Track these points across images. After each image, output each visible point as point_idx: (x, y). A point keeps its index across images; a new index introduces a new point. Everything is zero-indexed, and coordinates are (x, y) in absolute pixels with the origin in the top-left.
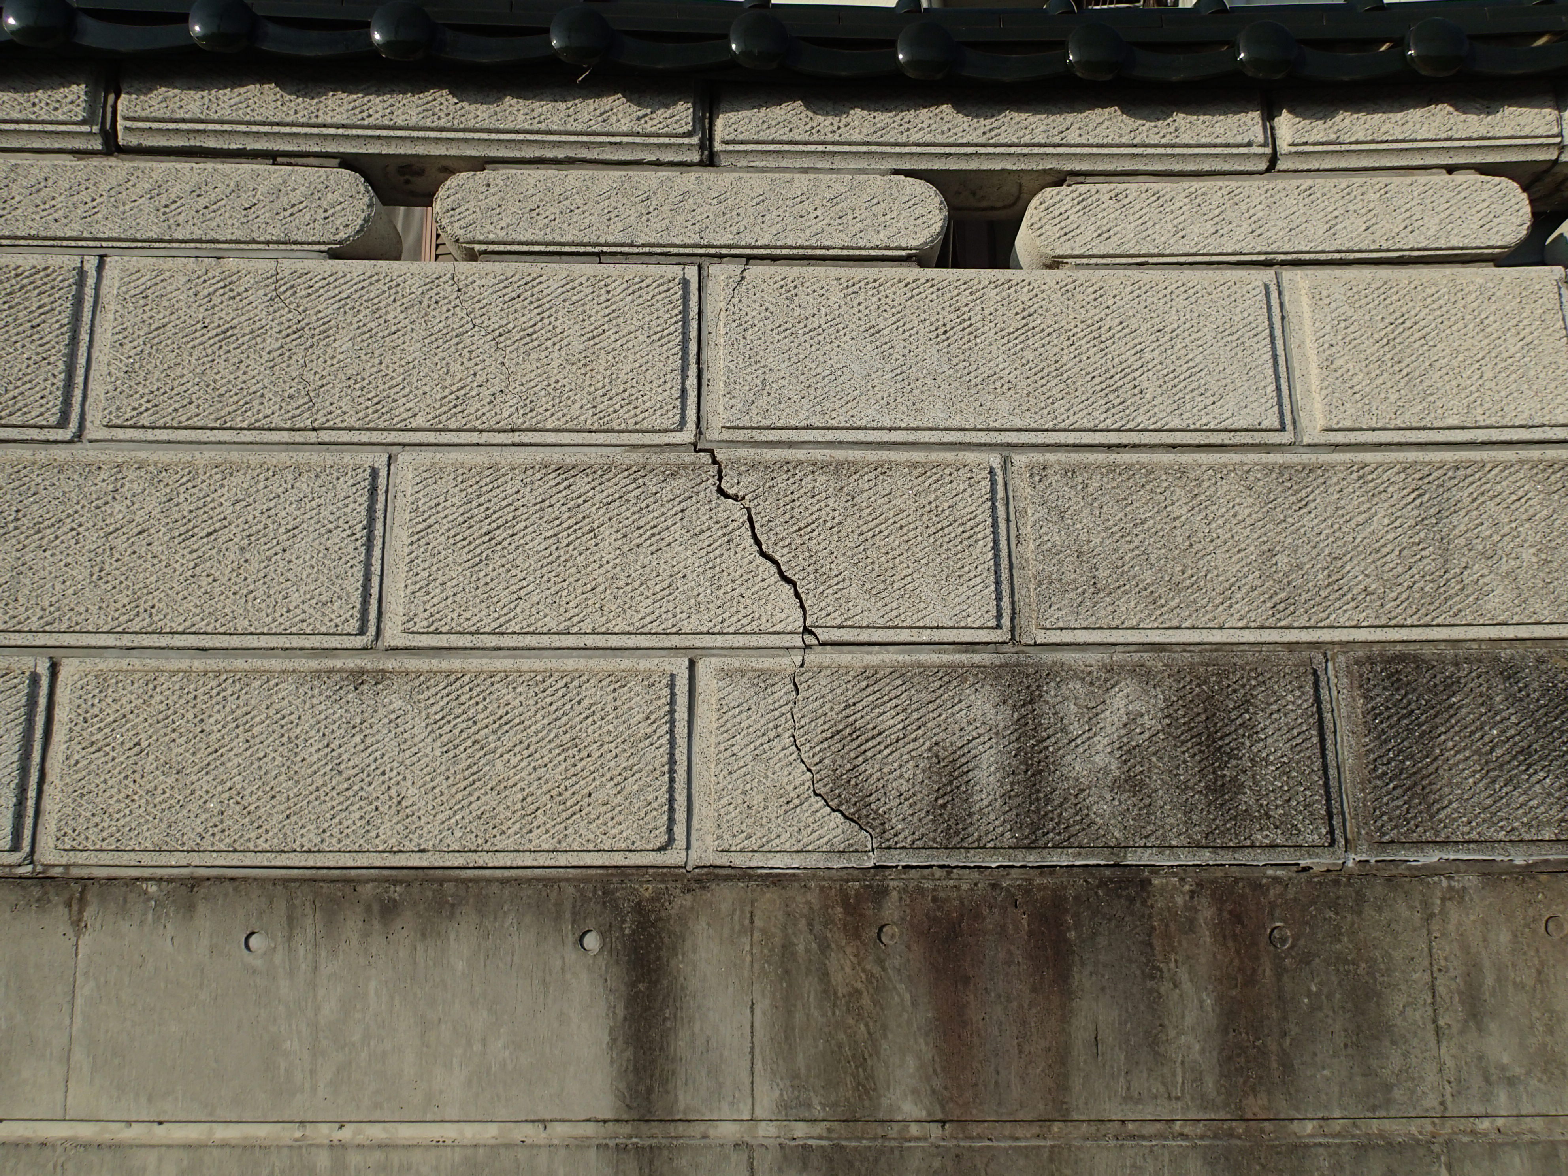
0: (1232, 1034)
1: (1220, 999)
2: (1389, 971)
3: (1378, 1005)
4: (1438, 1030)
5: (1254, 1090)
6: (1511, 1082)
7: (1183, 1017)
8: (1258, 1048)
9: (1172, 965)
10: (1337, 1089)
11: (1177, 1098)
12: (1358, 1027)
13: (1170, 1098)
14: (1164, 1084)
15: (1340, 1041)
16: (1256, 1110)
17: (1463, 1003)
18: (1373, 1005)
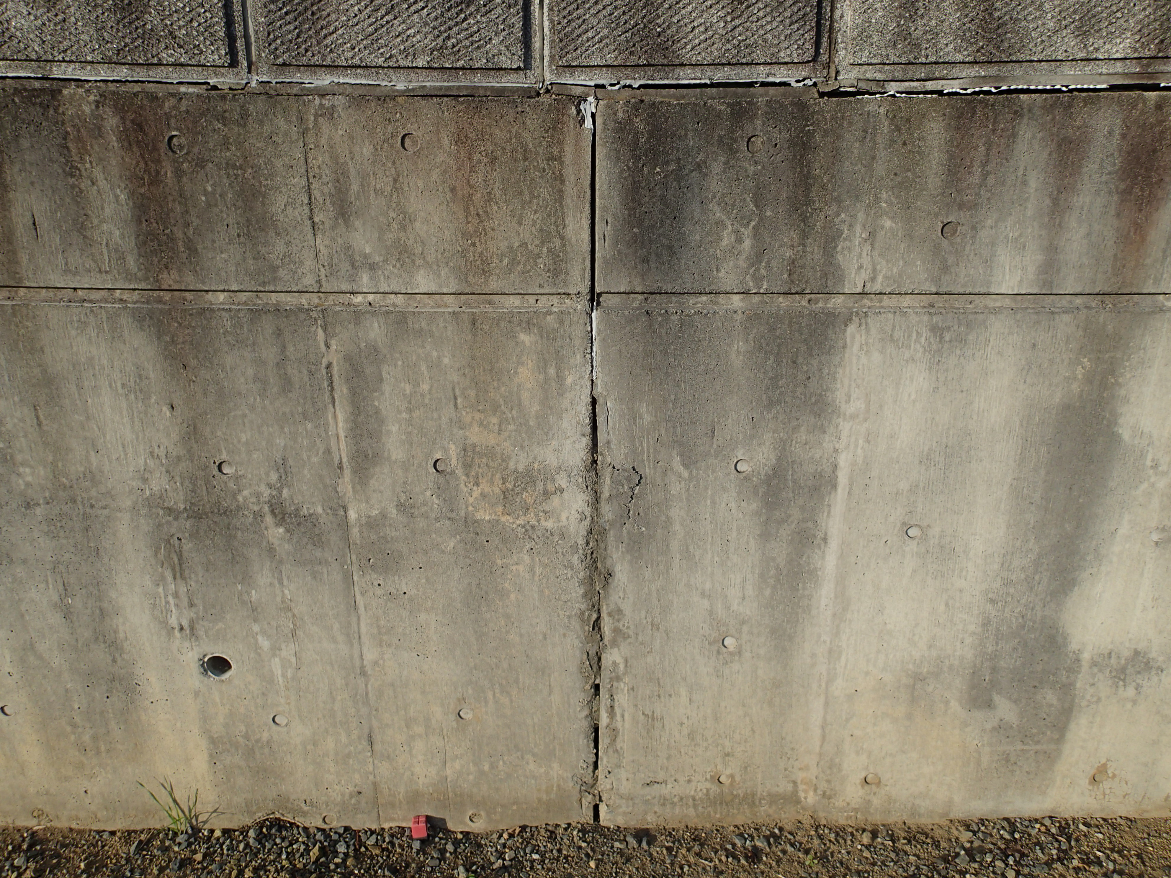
0: (144, 224)
1: (132, 194)
2: (271, 176)
3: (264, 204)
4: (314, 225)
5: (167, 267)
6: (372, 267)
7: (102, 209)
8: (167, 235)
9: (88, 165)
10: (233, 269)
11: (107, 272)
12: (248, 220)
13: (100, 271)
14: (95, 261)
15: (233, 231)
16: (171, 282)
17: (333, 204)
18: (259, 204)
